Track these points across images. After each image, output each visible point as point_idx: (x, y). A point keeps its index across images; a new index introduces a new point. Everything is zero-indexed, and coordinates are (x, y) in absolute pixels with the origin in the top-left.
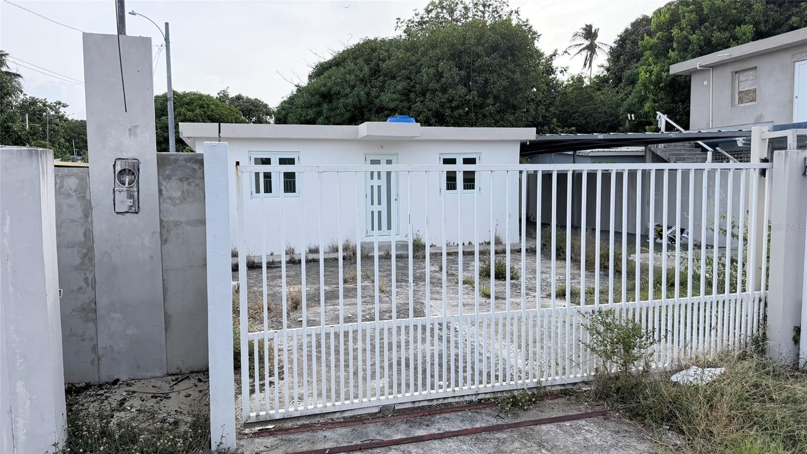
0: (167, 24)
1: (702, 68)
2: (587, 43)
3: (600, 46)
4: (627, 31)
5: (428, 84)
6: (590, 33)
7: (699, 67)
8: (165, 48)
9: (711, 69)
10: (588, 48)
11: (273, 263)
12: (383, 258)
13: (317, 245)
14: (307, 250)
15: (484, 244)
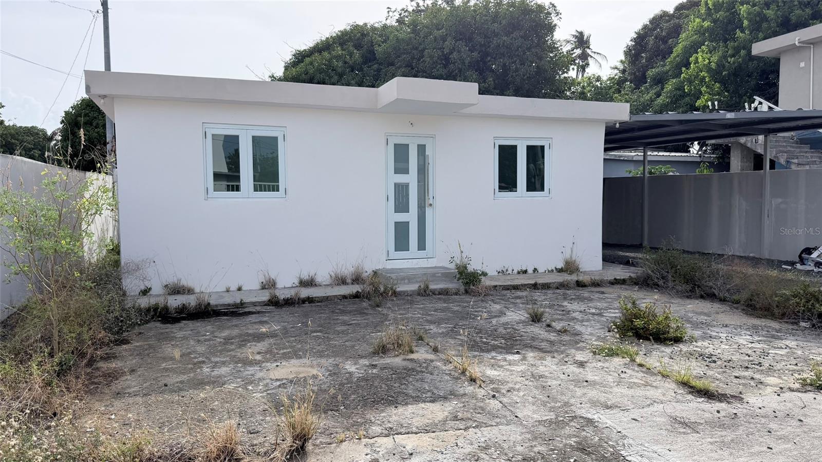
1: (802, 45)
2: (579, 52)
4: (645, 27)
6: (581, 41)
7: (799, 43)
8: (102, 15)
9: (812, 46)
10: (579, 57)
11: (242, 304)
12: (419, 294)
13: (312, 274)
14: (297, 282)
15: (555, 271)
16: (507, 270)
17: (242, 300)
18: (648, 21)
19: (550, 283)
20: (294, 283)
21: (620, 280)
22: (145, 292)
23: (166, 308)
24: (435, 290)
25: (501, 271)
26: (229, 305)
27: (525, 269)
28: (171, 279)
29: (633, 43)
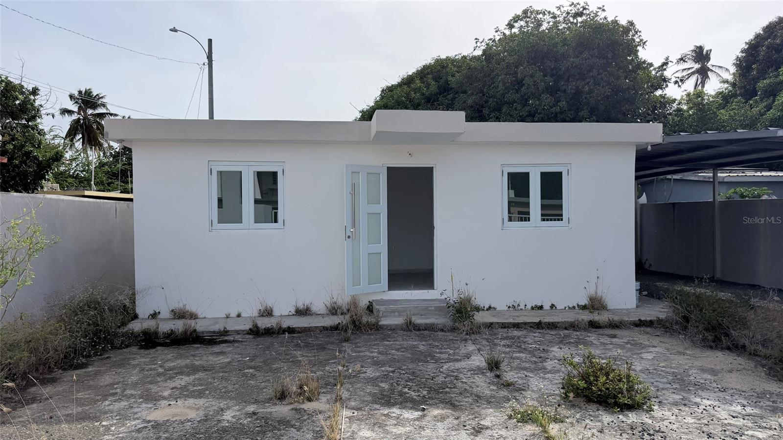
0: (210, 41)
2: (697, 66)
3: (714, 69)
4: (758, 36)
5: (503, 95)
6: (701, 55)
8: (207, 67)
10: (698, 71)
11: (225, 332)
12: (402, 329)
13: (307, 303)
14: (293, 311)
15: (577, 308)
16: (519, 305)
17: (225, 328)
18: (761, 30)
19: (558, 323)
20: (290, 312)
21: (646, 321)
22: (154, 316)
23: (156, 333)
24: (419, 325)
25: (511, 306)
26: (214, 332)
27: (540, 305)
28: (177, 305)
29: (744, 55)
